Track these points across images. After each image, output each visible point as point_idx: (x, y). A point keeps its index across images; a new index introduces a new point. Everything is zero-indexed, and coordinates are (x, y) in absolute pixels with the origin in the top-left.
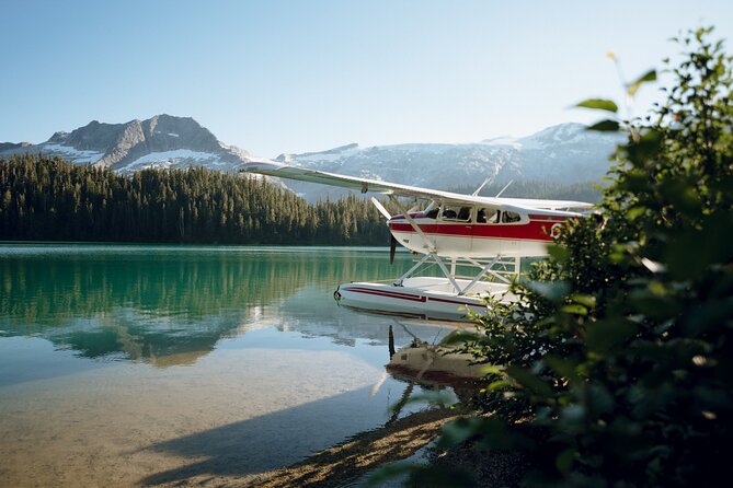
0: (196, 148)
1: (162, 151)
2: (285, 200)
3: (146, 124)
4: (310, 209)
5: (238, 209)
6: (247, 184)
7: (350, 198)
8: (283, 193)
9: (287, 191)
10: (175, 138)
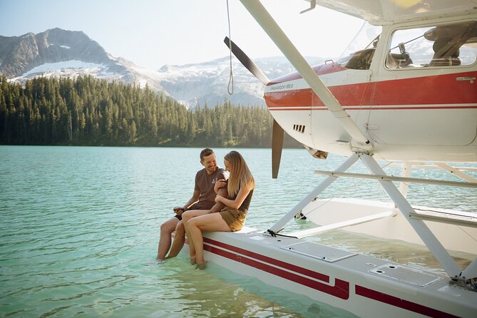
0: (87, 59)
1: (55, 61)
2: (166, 106)
3: (40, 36)
4: (189, 115)
5: (123, 116)
6: (131, 92)
7: (226, 104)
8: (165, 100)
9: (168, 97)
10: (67, 50)
